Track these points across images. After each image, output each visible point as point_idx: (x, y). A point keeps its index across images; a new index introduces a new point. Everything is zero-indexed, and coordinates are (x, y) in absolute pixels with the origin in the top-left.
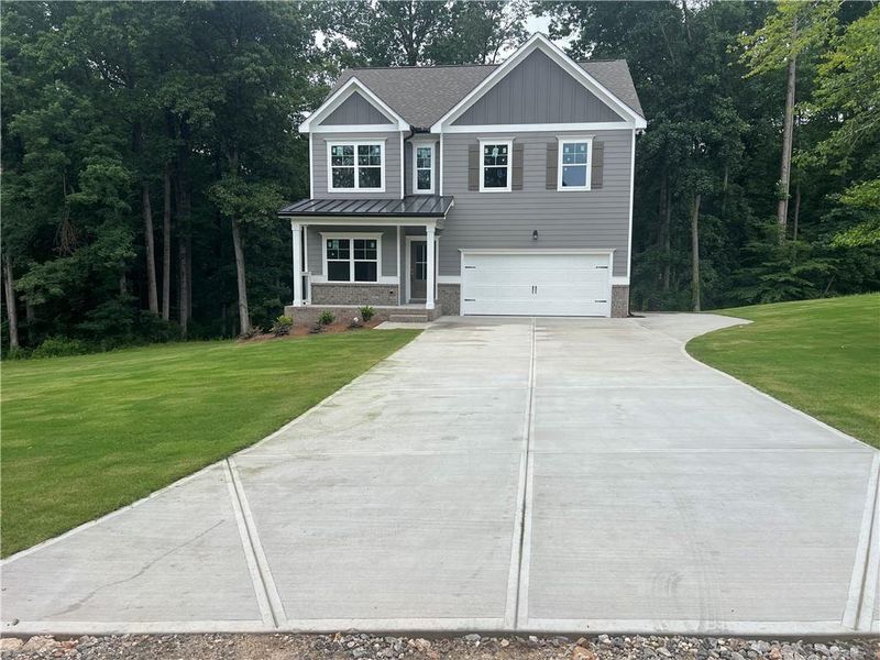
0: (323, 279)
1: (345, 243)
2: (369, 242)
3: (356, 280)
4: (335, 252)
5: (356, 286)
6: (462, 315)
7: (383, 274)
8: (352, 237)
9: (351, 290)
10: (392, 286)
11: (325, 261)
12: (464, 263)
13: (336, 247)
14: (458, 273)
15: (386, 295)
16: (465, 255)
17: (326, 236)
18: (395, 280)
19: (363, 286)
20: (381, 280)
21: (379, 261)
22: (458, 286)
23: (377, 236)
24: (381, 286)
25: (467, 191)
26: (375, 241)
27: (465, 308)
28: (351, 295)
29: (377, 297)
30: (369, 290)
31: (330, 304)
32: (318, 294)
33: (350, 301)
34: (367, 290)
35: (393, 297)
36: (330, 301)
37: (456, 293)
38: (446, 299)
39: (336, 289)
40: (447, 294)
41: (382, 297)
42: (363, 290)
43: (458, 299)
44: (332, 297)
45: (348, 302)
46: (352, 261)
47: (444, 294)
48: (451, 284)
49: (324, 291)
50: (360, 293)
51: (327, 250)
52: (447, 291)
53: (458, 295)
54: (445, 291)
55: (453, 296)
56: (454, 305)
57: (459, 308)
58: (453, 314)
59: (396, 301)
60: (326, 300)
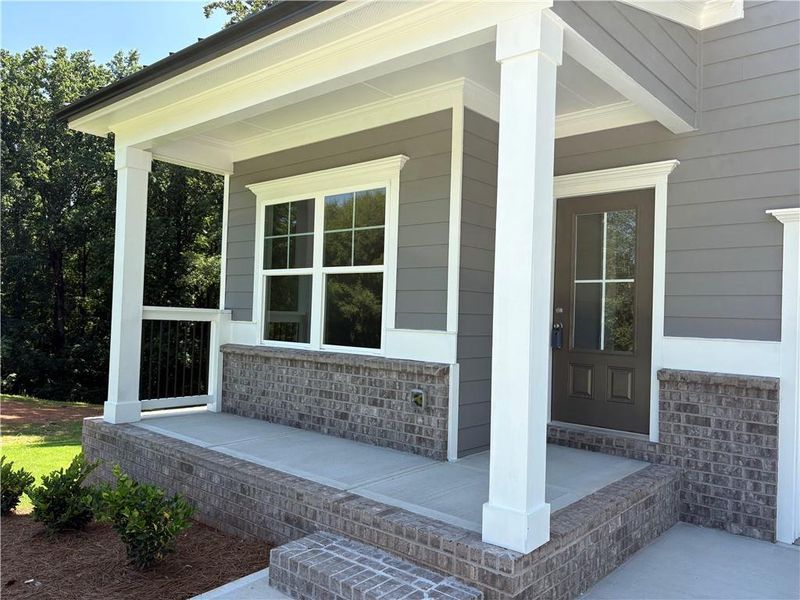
6: (785, 537)
7: (401, 323)
8: (319, 189)
9: (306, 376)
10: (423, 373)
11: (260, 275)
15: (403, 408)
17: (264, 195)
19: (340, 366)
21: (389, 268)
22: (768, 390)
23: (387, 174)
26: (381, 195)
28: (308, 392)
29: (375, 410)
30: (354, 380)
31: (257, 417)
32: (236, 381)
33: (301, 416)
34: (349, 378)
35: (426, 417)
36: (258, 406)
37: (751, 427)
38: (696, 443)
39: (274, 371)
40: (707, 422)
41: (388, 411)
42: (337, 376)
43: (763, 455)
44: (263, 394)
45: (296, 419)
46: (318, 272)
47: (688, 421)
48: (726, 376)
49: (247, 374)
50: (327, 389)
51: (266, 241)
52: (702, 407)
53: (764, 437)
54: (694, 408)
55: (738, 438)
56: (739, 484)
57: (771, 501)
58: (735, 528)
59: (435, 438)
60: (249, 403)
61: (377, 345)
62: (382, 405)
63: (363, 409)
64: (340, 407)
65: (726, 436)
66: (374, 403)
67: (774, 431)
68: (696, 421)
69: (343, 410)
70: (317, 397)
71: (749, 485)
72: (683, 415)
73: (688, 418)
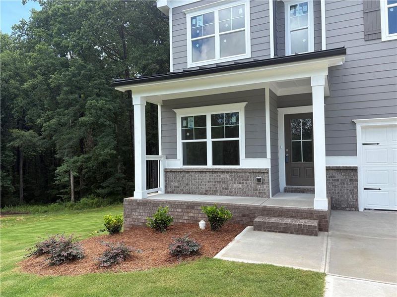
0: (177, 163)
1: (201, 120)
2: (229, 116)
3: (214, 164)
4: (190, 131)
5: (213, 172)
6: (361, 209)
7: (248, 156)
8: (208, 112)
9: (208, 177)
10: (260, 172)
11: (180, 142)
12: (360, 138)
13: (192, 125)
14: (353, 152)
15: (252, 184)
16: (362, 128)
17: (180, 113)
18: (264, 164)
19: (223, 172)
20: (246, 163)
21: (242, 139)
22: (354, 170)
23: (239, 108)
24: (245, 171)
25: (362, 42)
26: (236, 114)
27: (365, 200)
28: (209, 182)
29: (240, 185)
30: (229, 177)
31: (184, 193)
32: (172, 181)
33: (206, 191)
34: (228, 176)
35: (262, 186)
36: (184, 189)
37: (351, 180)
38: (335, 186)
39: (192, 176)
40: (338, 180)
41: (246, 185)
42: (222, 176)
43: (354, 188)
44: (187, 185)
45: (204, 192)
46: (209, 140)
47: (333, 180)
48: (343, 167)
49: (178, 178)
50: (218, 180)
51: (182, 130)
52: (337, 176)
53: (354, 183)
54: (334, 177)
55: (347, 184)
56: (348, 197)
57: (357, 200)
58: (348, 209)
59: (266, 191)
60: (180, 188)
61: (238, 164)
62: (243, 183)
63: (235, 186)
64: (224, 186)
65: (344, 183)
66: (240, 183)
67: (357, 181)
68: (335, 180)
69: (226, 187)
70: (214, 183)
71: (351, 196)
72: (331, 179)
73: (332, 180)
